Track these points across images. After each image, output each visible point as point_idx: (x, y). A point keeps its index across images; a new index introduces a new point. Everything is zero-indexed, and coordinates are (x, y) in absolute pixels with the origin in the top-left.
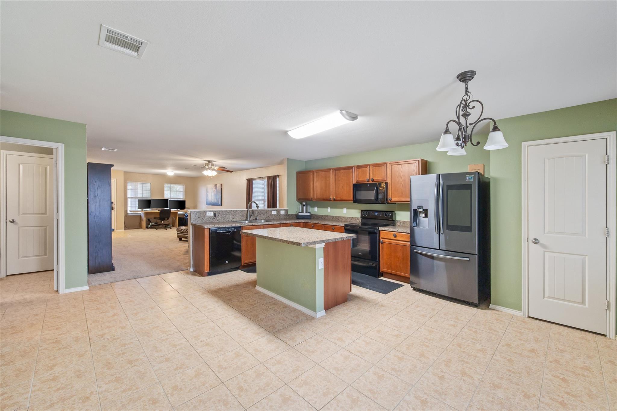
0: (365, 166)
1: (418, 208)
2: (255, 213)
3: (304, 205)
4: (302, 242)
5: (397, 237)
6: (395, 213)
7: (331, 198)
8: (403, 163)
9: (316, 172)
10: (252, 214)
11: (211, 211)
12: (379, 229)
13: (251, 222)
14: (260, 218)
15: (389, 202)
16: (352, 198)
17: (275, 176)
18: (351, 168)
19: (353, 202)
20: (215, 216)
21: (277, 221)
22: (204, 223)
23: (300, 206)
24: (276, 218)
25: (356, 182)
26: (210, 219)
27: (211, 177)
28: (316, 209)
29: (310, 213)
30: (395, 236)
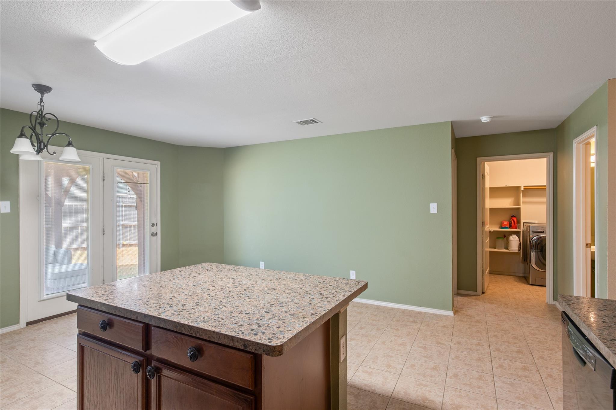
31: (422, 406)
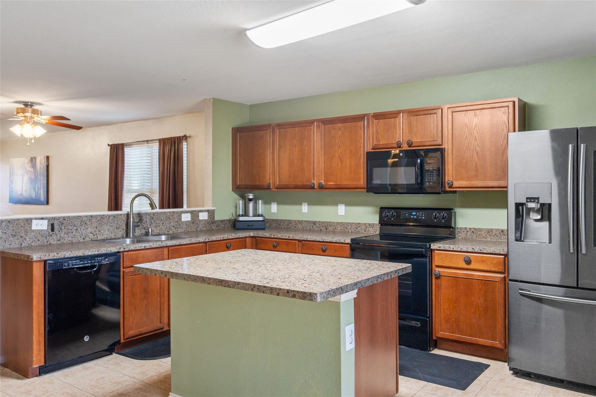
0: (394, 115)
1: (527, 202)
2: (144, 219)
3: (250, 200)
4: (317, 288)
5: (472, 263)
6: (455, 212)
7: (315, 182)
8: (481, 107)
9: (279, 129)
10: (139, 221)
11: (42, 219)
12: (432, 248)
13: (138, 242)
14: (156, 231)
15: (448, 189)
16: (362, 183)
17: (178, 137)
18: (361, 118)
19: (366, 190)
20: (53, 229)
21: (197, 237)
22: (25, 247)
23: (241, 202)
24: (190, 230)
25: (372, 149)
26: (40, 238)
27: (31, 139)
28: (274, 207)
29: (262, 216)
30: (468, 262)
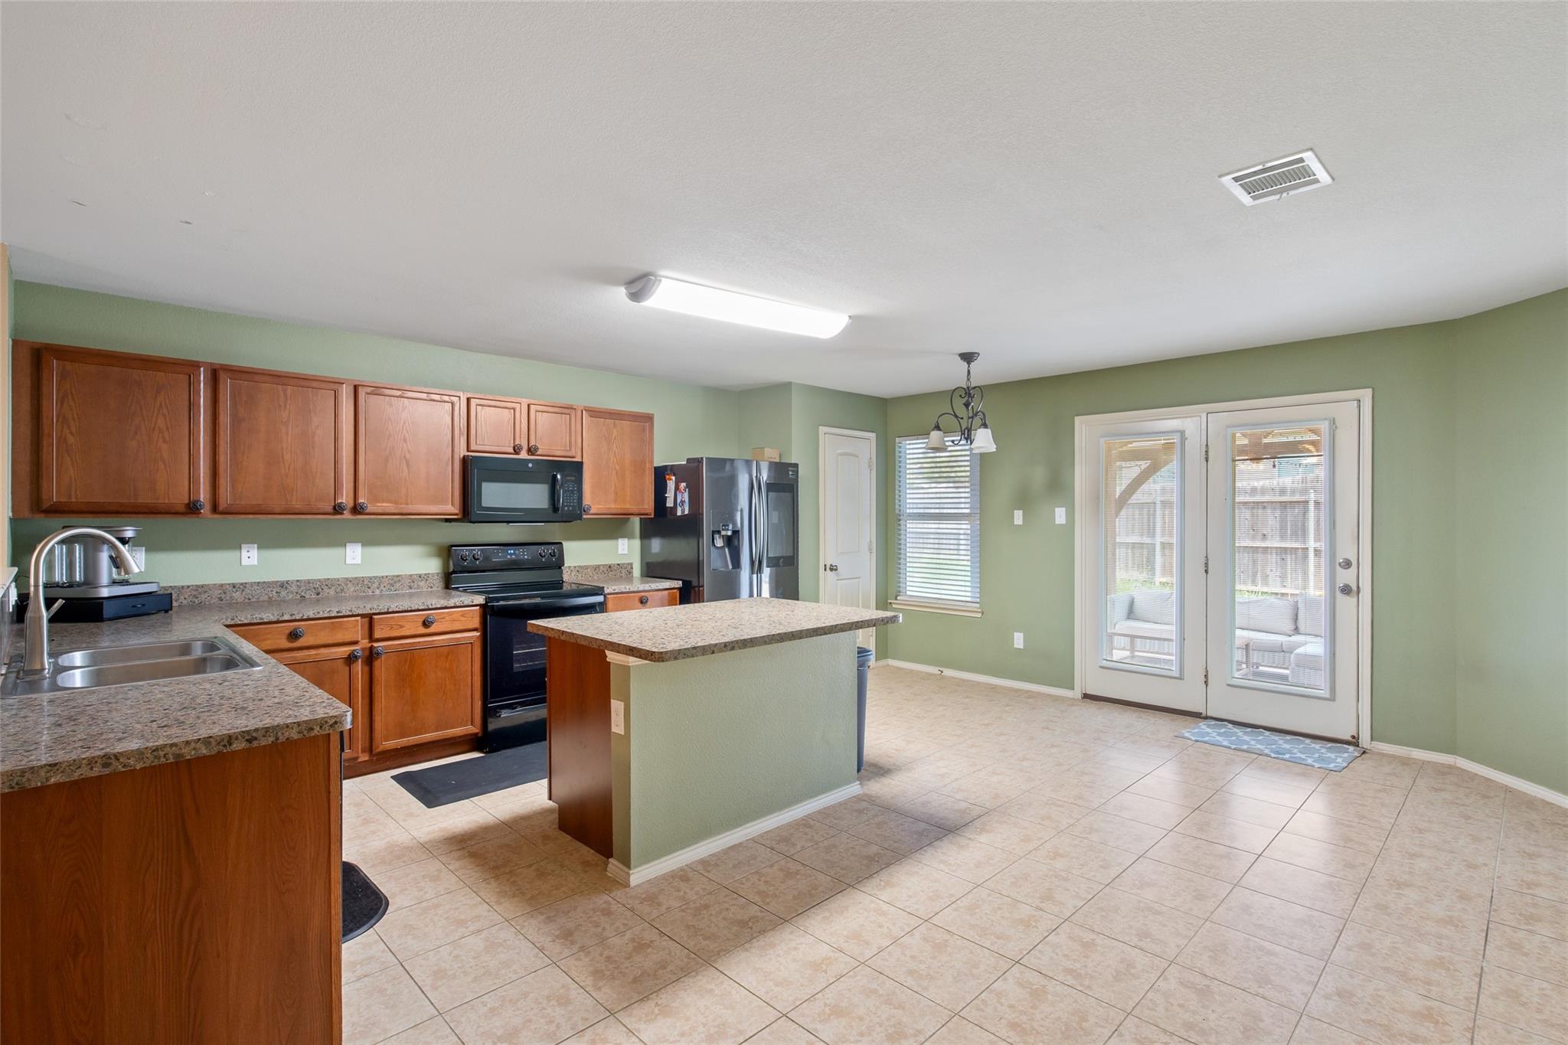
0: (508, 404)
1: (722, 529)
6: (560, 547)
15: (584, 516)
16: (451, 505)
25: (470, 451)
31: (651, 996)
